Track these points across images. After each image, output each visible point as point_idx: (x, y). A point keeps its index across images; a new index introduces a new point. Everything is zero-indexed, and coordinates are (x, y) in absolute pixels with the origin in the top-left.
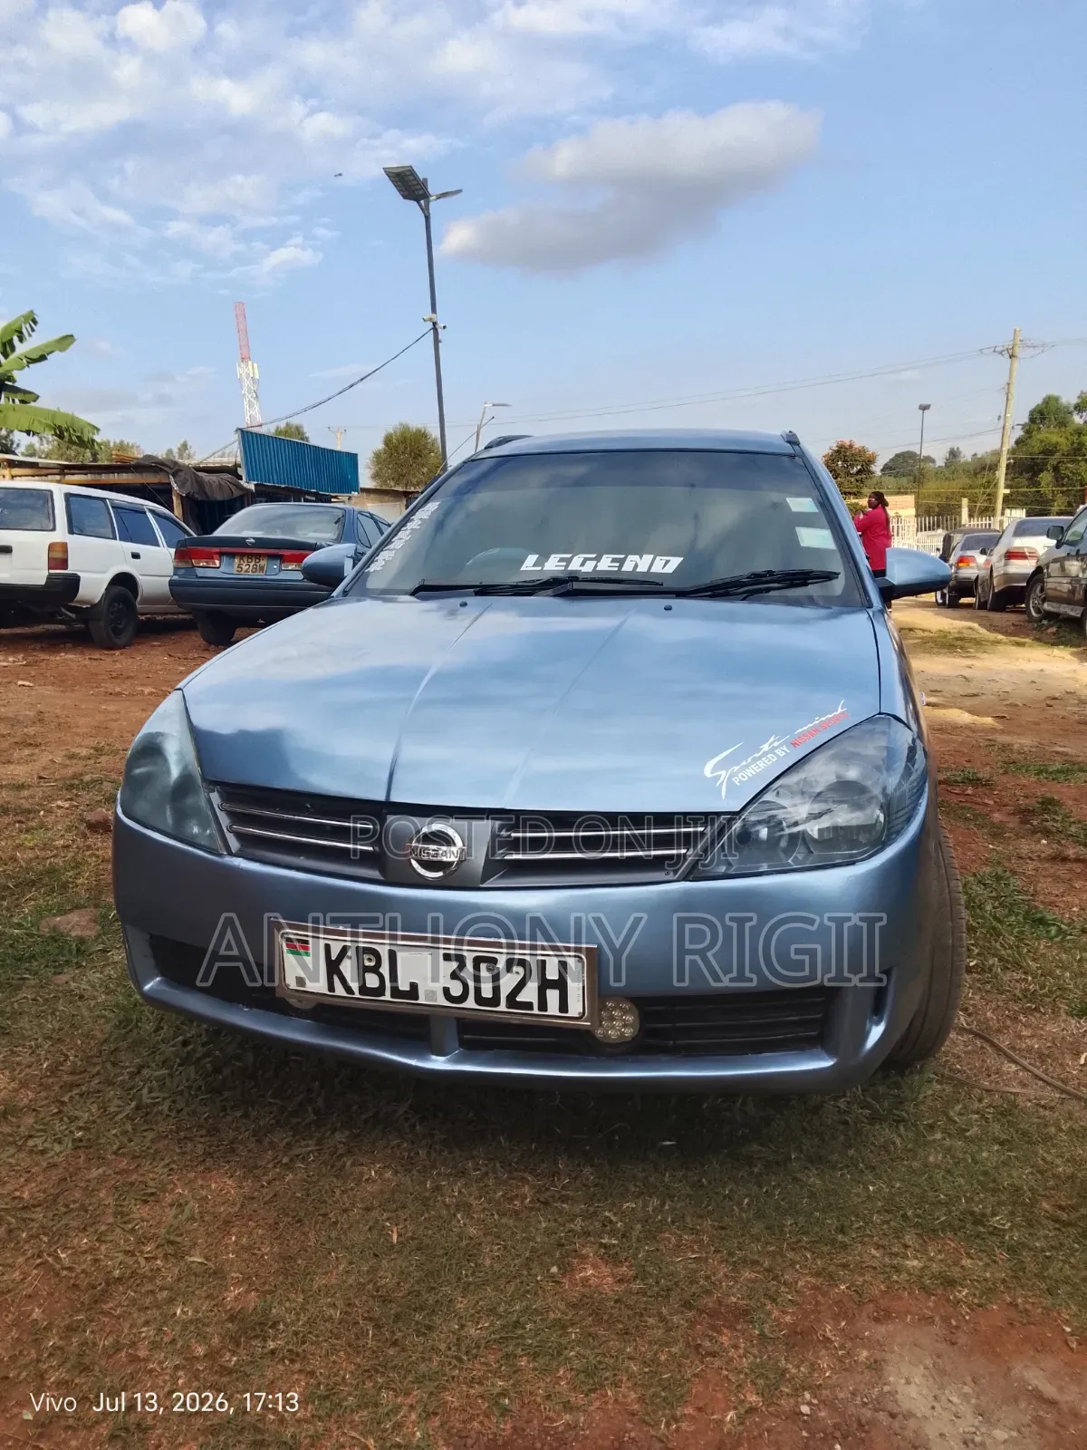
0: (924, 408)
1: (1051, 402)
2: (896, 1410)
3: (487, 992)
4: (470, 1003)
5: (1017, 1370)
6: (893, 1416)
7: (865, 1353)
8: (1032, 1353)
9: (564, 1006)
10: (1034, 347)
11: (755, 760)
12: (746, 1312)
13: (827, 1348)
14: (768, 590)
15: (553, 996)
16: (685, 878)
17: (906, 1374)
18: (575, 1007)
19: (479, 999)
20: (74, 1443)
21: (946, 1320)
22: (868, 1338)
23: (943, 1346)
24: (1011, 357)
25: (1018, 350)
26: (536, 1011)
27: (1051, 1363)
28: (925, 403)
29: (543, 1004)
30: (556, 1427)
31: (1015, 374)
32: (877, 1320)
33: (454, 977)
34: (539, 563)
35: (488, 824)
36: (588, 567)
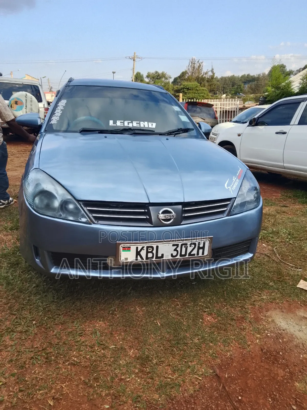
0: (114, 73)
1: (138, 74)
2: (283, 329)
3: (183, 253)
4: (178, 257)
5: (298, 313)
6: (284, 330)
7: (270, 319)
8: (298, 309)
9: (203, 253)
10: (139, 58)
11: (234, 183)
12: (243, 318)
13: (263, 320)
14: (180, 133)
15: (201, 251)
16: (227, 216)
17: (279, 321)
18: (206, 253)
19: (181, 255)
20: (125, 408)
21: (279, 308)
22: (267, 316)
23: (282, 313)
24: (134, 60)
25: (135, 58)
26: (196, 256)
27: (302, 310)
28: (114, 71)
29: (198, 254)
30: (229, 356)
31: (135, 66)
32: (266, 311)
33: (175, 250)
34: (115, 123)
35: (180, 207)
36: (130, 125)
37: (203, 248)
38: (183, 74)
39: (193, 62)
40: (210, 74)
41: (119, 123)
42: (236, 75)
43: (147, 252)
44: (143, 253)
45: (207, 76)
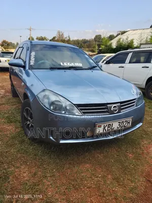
3: (122, 126)
4: (120, 128)
9: (129, 125)
10: (33, 29)
16: (136, 106)
25: (31, 29)
26: (126, 127)
31: (31, 33)
33: (119, 125)
34: (63, 64)
35: (119, 104)
36: (71, 65)
37: (129, 123)
38: (54, 38)
39: (59, 32)
40: (68, 38)
41: (65, 64)
42: (79, 39)
43: (108, 127)
44: (106, 128)
45: (66, 39)
